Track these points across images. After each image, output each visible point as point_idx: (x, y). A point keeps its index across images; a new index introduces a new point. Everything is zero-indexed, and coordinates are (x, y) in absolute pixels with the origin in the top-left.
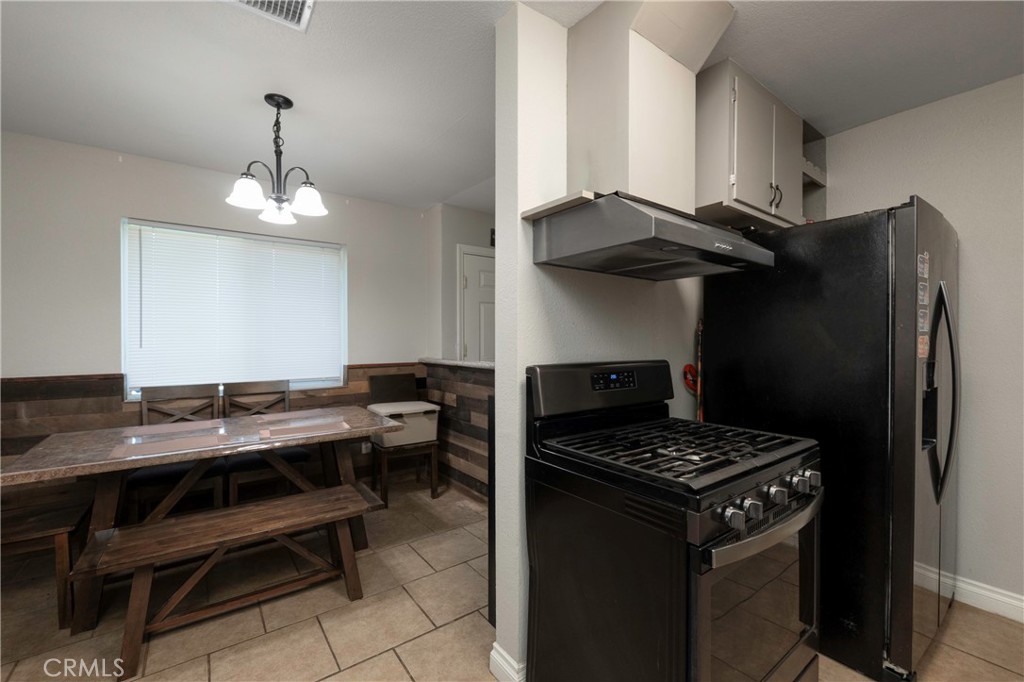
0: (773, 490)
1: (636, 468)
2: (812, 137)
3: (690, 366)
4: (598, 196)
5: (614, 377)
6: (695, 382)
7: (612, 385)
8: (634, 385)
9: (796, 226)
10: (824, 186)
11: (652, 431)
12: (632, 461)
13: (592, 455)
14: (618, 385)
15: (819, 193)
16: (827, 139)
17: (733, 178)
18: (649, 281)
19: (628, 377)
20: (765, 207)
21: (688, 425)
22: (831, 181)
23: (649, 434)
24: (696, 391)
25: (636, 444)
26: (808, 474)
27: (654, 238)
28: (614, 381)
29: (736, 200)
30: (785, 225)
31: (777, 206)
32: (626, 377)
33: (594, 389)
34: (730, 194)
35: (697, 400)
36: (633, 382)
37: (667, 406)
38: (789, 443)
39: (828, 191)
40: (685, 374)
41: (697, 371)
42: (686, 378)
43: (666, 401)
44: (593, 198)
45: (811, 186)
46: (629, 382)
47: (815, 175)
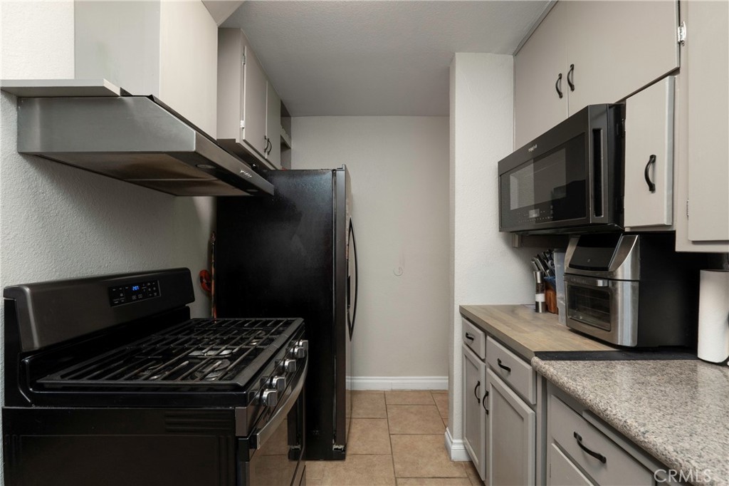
0: (287, 363)
1: (178, 382)
2: (285, 114)
3: (206, 271)
4: (124, 93)
5: (135, 288)
6: (209, 285)
7: (134, 297)
8: (158, 294)
9: (277, 170)
10: (290, 148)
11: (180, 336)
12: (170, 375)
13: (121, 382)
14: (140, 296)
15: (287, 151)
16: (292, 118)
17: (243, 124)
18: (169, 195)
19: (151, 287)
20: (262, 153)
21: (210, 324)
22: (294, 145)
23: (164, 339)
24: (210, 292)
25: (167, 355)
26: (301, 343)
27: (195, 152)
28: (136, 293)
29: (244, 141)
30: (272, 168)
31: (268, 154)
32: (149, 287)
33: (112, 304)
34: (241, 134)
35: (211, 299)
36: (157, 291)
37: (188, 308)
38: (288, 324)
39: (292, 152)
40: (201, 278)
41: (210, 276)
42: (202, 282)
43: (187, 305)
44: (119, 94)
45: (285, 147)
46: (153, 292)
47: (286, 139)
